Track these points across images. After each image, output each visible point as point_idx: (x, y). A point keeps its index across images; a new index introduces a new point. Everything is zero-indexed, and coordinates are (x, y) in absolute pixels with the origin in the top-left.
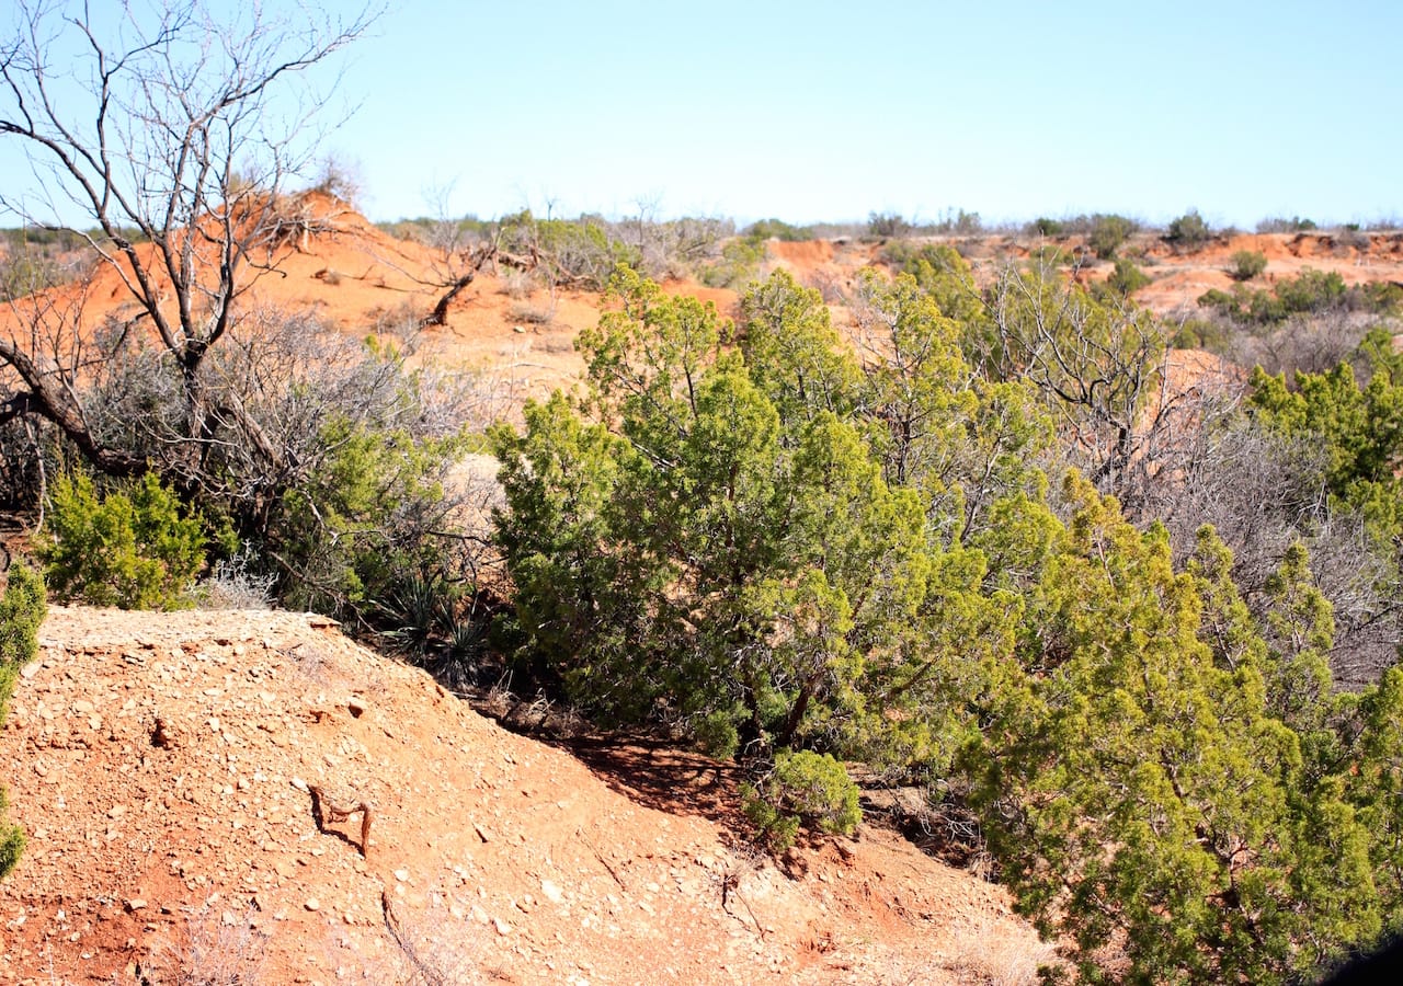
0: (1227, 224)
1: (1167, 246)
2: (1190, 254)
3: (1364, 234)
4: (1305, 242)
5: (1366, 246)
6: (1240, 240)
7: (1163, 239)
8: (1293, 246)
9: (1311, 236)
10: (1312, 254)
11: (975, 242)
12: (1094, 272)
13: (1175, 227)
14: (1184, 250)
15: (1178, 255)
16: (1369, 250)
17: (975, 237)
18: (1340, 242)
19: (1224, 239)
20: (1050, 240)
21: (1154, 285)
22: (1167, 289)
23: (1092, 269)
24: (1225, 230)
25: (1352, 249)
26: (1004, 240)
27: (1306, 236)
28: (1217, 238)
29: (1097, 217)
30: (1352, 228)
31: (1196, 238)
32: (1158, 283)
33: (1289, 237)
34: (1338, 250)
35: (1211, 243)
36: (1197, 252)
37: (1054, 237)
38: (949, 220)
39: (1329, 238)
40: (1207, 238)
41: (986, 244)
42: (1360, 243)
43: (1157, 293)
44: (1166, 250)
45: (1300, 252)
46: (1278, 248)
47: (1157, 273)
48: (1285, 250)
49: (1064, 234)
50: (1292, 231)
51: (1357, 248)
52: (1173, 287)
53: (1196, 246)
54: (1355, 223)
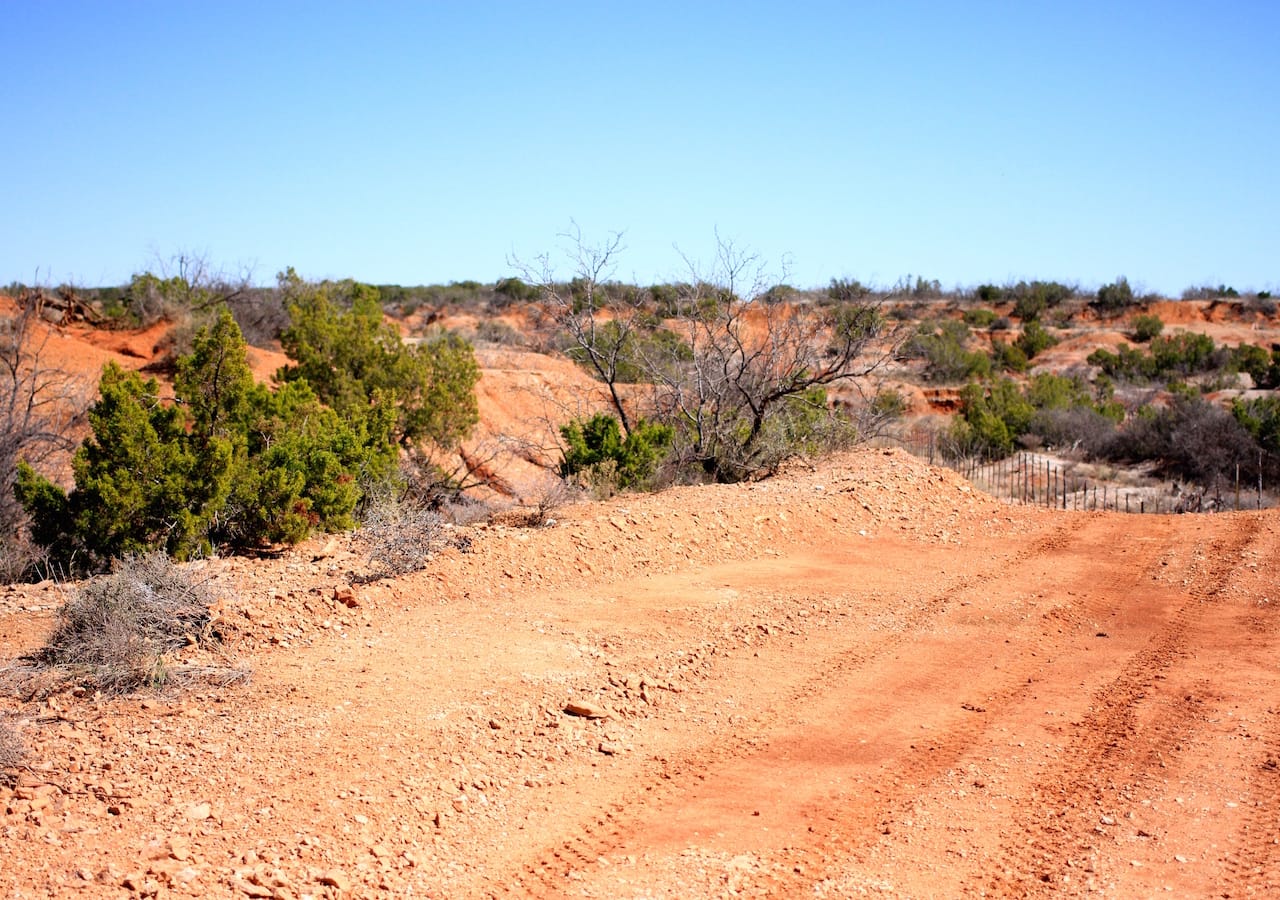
0: (1147, 291)
1: (1094, 311)
2: (1112, 318)
3: (1273, 301)
4: (1219, 308)
5: (1273, 312)
6: (1160, 306)
7: (1092, 304)
8: (1207, 312)
9: (1224, 303)
10: (1223, 319)
11: (922, 306)
12: (1008, 333)
13: (1103, 293)
14: (1107, 315)
15: (1101, 319)
16: (1276, 316)
17: (921, 302)
18: (1249, 308)
19: (1143, 305)
20: (989, 305)
21: (1060, 345)
22: (1071, 349)
23: (1007, 330)
24: (1146, 297)
25: (1260, 316)
26: (949, 304)
27: (1220, 303)
28: (1138, 304)
29: (1036, 284)
30: (1263, 296)
31: (1118, 303)
32: (1065, 343)
33: (1205, 304)
34: (1246, 315)
35: (1132, 308)
36: (1118, 316)
37: (993, 302)
38: (908, 286)
39: (1240, 304)
40: (1129, 304)
41: (931, 308)
42: (1267, 310)
43: (1061, 352)
44: (1094, 315)
45: (1212, 317)
46: (1193, 313)
47: (1067, 335)
48: (1200, 315)
49: (1002, 300)
50: (1209, 298)
51: (1264, 314)
52: (1076, 347)
53: (1118, 311)
54: (1266, 291)
